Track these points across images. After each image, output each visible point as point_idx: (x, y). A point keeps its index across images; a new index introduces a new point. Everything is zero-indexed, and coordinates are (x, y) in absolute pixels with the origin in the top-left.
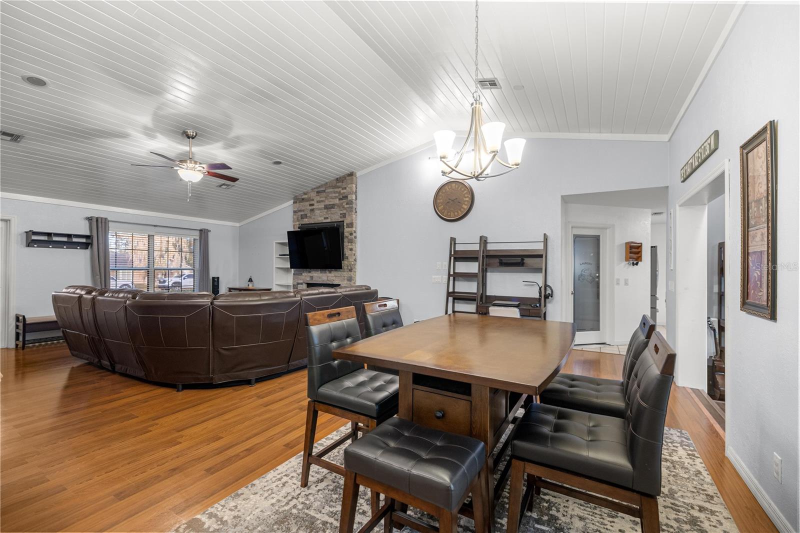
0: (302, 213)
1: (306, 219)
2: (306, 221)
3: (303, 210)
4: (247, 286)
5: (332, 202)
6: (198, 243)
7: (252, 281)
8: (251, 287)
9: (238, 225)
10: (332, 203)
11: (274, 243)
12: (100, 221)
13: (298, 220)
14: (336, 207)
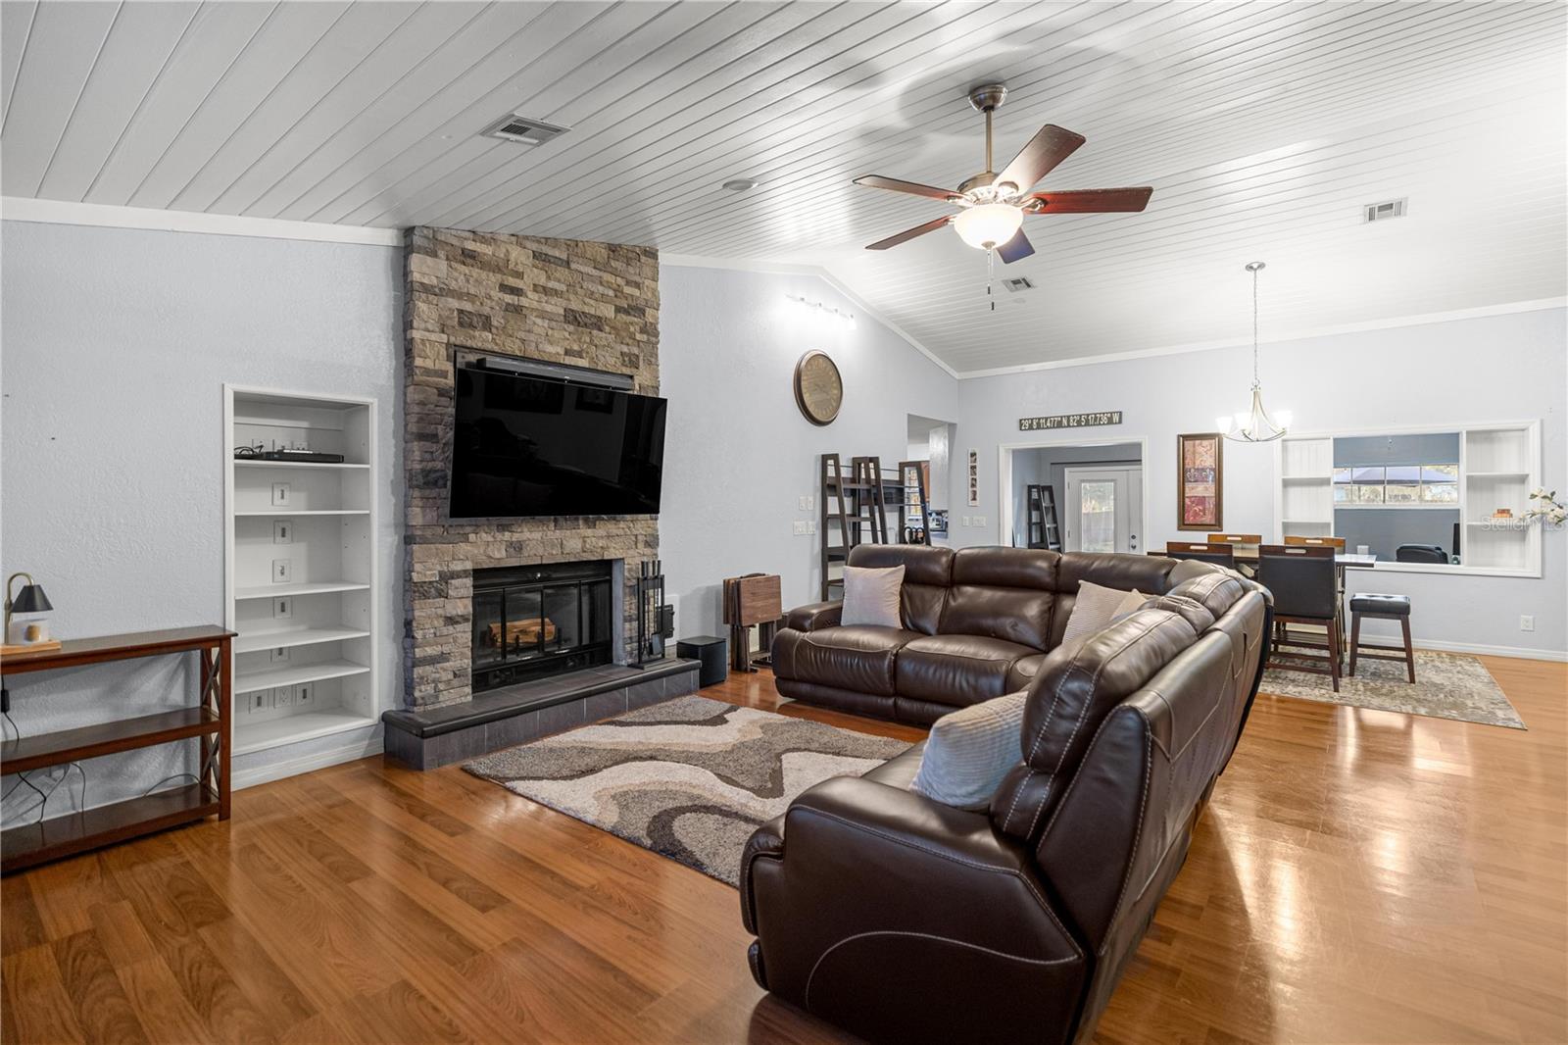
0: (466, 306)
1: (488, 335)
2: (483, 339)
5: (592, 308)
10: (592, 312)
13: (444, 326)
14: (606, 328)
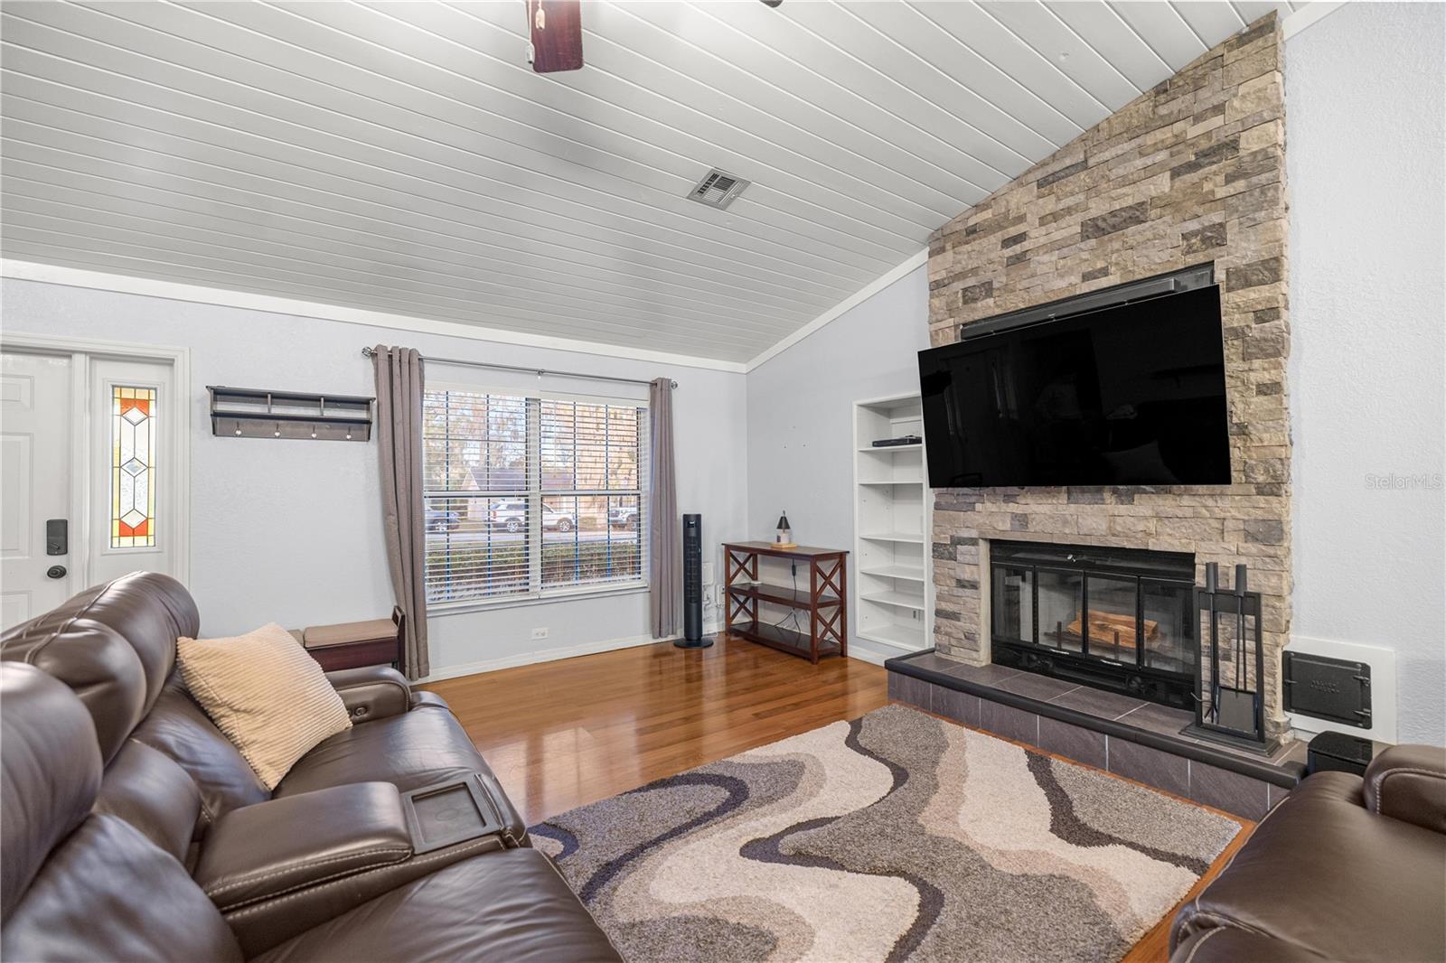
0: (971, 282)
1: (990, 301)
2: (987, 308)
3: (974, 271)
4: (774, 541)
5: (1128, 198)
6: (648, 418)
7: (788, 527)
8: (785, 544)
9: (743, 368)
10: (1130, 201)
11: (855, 407)
12: (396, 358)
13: (951, 311)
14: (1153, 213)
